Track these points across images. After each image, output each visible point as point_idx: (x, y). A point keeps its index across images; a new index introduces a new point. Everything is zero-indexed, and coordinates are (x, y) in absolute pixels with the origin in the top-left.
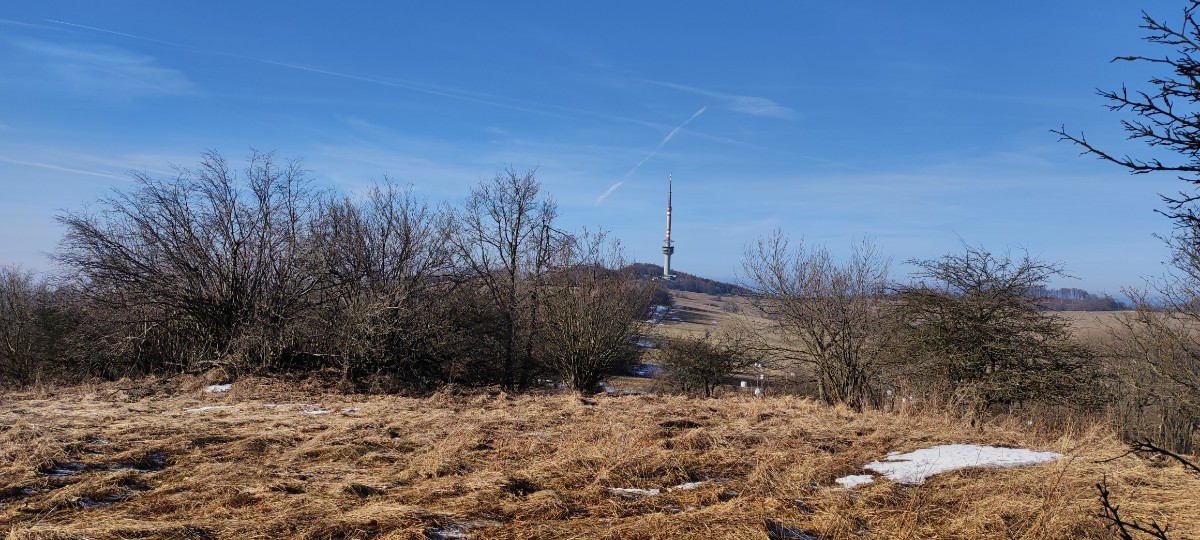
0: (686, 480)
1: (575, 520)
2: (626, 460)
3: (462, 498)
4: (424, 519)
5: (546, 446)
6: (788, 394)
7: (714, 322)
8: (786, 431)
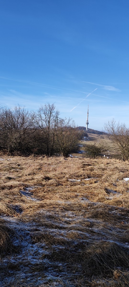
0: (87, 178)
1: (60, 186)
2: (73, 173)
3: (33, 181)
4: (23, 185)
5: (54, 169)
6: (114, 158)
7: (98, 141)
8: (112, 167)
